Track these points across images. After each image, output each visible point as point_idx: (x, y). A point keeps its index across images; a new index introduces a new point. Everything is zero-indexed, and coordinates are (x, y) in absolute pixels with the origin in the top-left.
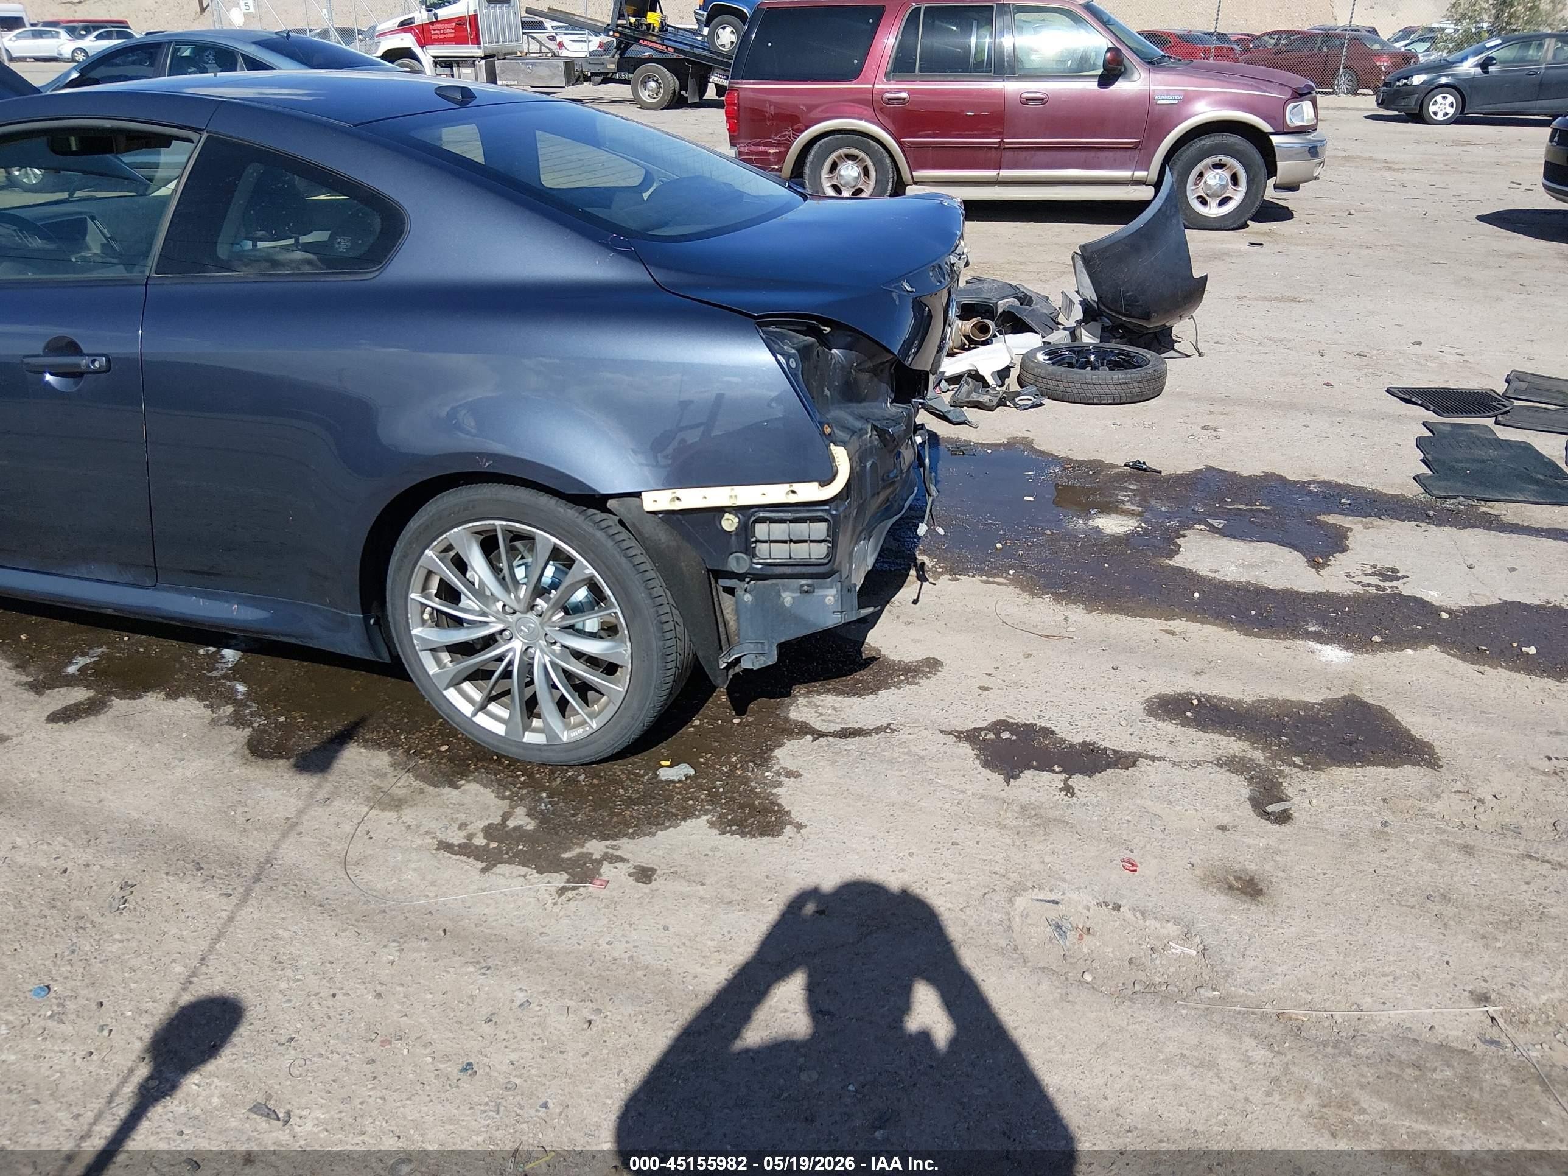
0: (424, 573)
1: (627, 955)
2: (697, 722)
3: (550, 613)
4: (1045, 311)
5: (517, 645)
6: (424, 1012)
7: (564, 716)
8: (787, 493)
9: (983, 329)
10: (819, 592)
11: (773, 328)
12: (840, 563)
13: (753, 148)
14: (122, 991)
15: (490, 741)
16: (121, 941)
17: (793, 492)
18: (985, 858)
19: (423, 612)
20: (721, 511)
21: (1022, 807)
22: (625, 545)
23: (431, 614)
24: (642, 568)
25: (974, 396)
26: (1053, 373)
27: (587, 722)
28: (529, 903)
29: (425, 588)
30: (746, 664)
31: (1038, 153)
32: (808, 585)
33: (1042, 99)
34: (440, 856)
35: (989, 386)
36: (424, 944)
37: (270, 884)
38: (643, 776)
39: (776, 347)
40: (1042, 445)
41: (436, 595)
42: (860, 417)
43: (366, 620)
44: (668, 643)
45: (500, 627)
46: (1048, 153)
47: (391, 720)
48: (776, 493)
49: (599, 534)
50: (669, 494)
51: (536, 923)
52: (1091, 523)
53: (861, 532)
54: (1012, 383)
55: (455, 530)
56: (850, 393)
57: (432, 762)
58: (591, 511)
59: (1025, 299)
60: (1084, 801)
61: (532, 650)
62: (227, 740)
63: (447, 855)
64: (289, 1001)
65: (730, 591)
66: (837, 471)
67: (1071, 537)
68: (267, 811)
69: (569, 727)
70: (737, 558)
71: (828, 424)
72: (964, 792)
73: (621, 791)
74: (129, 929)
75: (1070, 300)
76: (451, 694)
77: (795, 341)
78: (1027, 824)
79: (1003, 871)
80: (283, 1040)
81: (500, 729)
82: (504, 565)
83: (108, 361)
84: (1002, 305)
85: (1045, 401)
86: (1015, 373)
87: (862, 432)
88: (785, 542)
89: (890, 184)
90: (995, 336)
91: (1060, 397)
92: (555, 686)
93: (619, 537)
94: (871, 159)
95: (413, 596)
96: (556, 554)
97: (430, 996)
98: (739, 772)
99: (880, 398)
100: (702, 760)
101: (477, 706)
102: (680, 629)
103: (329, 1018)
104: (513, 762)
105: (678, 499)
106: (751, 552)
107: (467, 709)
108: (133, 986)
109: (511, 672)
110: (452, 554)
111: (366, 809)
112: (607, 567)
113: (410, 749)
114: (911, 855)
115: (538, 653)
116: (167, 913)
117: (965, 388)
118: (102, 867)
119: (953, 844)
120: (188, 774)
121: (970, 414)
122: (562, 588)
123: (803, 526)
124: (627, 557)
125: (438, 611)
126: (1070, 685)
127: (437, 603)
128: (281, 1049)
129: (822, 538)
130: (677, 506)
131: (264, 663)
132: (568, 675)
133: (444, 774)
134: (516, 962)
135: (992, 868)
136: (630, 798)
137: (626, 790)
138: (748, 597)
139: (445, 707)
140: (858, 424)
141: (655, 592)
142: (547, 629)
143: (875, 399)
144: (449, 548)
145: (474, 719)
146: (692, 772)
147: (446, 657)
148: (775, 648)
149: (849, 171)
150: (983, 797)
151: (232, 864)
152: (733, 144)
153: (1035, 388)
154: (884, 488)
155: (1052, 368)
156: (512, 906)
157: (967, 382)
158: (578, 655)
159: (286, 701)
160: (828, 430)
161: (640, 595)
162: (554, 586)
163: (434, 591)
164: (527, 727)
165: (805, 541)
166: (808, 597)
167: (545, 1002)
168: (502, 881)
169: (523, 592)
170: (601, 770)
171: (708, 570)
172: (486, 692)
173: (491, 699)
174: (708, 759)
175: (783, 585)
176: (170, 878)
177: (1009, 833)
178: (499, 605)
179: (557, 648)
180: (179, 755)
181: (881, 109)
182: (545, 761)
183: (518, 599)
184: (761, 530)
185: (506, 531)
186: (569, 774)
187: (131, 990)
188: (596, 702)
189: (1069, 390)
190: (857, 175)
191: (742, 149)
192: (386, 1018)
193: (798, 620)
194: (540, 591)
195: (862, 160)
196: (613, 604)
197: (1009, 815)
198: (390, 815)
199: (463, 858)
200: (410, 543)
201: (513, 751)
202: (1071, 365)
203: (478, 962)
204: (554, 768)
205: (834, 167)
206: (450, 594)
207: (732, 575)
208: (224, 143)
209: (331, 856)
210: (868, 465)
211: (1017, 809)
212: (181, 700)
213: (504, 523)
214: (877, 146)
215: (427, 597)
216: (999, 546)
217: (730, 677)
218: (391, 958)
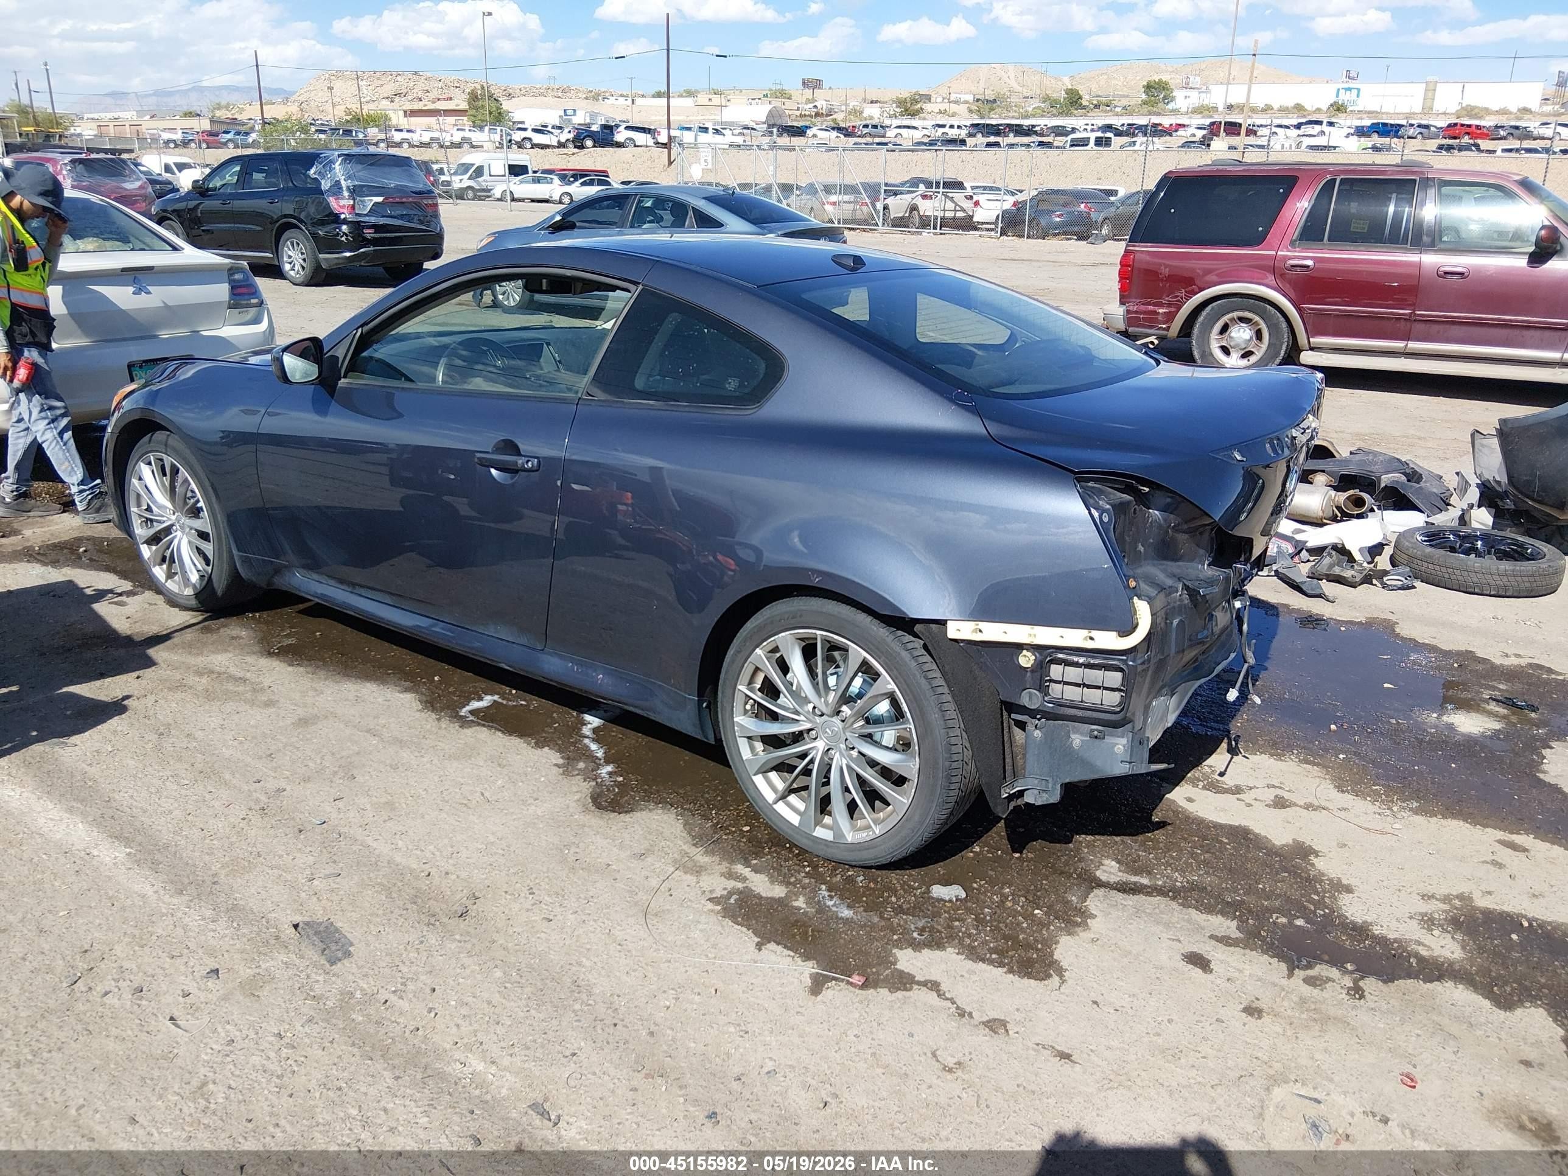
0: (751, 669)
1: (870, 1051)
2: (977, 849)
3: (852, 720)
4: (1435, 490)
5: (820, 745)
6: (686, 1057)
7: (852, 818)
8: (1085, 639)
9: (1359, 502)
10: (1109, 740)
11: (1091, 484)
12: (1133, 714)
13: (1143, 307)
14: (452, 982)
15: (785, 828)
16: (460, 941)
17: (1091, 638)
18: (1248, 1040)
19: (746, 703)
20: (1020, 647)
21: (1301, 998)
22: (926, 667)
23: (752, 706)
24: (940, 690)
25: (1337, 570)
26: (1429, 556)
27: (870, 827)
28: (793, 983)
29: (751, 682)
30: (1029, 798)
31: (1453, 327)
32: (1099, 731)
33: (1461, 274)
34: (724, 923)
35: (1355, 561)
36: (697, 998)
37: (584, 918)
38: (917, 889)
39: (1092, 501)
40: (1405, 630)
41: (759, 690)
42: (1173, 576)
43: (700, 703)
44: (954, 765)
45: (808, 726)
46: (1464, 328)
47: (707, 796)
48: (1074, 637)
49: (905, 654)
50: (972, 625)
51: (795, 1002)
52: (1445, 718)
53: (1162, 687)
54: (1383, 562)
55: (783, 634)
56: (1166, 551)
57: (734, 839)
58: (900, 633)
59: (1414, 476)
60: (1373, 1005)
61: (833, 752)
62: (575, 789)
63: (730, 923)
64: (579, 1021)
65: (1022, 725)
66: (1137, 624)
67: (1421, 728)
68: (593, 855)
69: (855, 829)
70: (1031, 694)
71: (1134, 578)
72: (1241, 971)
73: (894, 899)
74: (468, 933)
75: (1467, 482)
76: (759, 780)
77: (1112, 497)
78: (1304, 1016)
79: (1266, 1058)
80: (568, 1053)
81: (795, 819)
82: (819, 671)
83: (539, 463)
84: (1386, 480)
85: (1418, 584)
86: (1388, 551)
87: (1172, 590)
88: (1078, 685)
89: (1284, 348)
90: (1372, 510)
91: (1436, 581)
92: (847, 790)
93: (922, 660)
94: (1266, 323)
95: (740, 687)
96: (865, 668)
97: (693, 1045)
98: (1009, 904)
99: (1197, 560)
100: (975, 885)
101: (779, 794)
102: (968, 754)
103: (608, 1043)
104: (803, 851)
105: (980, 631)
106: (1044, 690)
107: (770, 796)
108: (461, 980)
109: (811, 770)
110: (778, 655)
111: (672, 869)
112: (908, 685)
113: (718, 823)
114: (1170, 1021)
115: (837, 755)
116: (499, 925)
117: (1327, 561)
118: (458, 877)
119: (1217, 1020)
120: (539, 812)
121: (1327, 587)
122: (865, 699)
123: (1099, 673)
124: (926, 678)
125: (759, 704)
126: (1385, 884)
127: (758, 697)
128: (565, 1060)
129: (1115, 687)
130: (978, 637)
131: (616, 731)
132: (861, 781)
133: (742, 851)
134: (772, 1033)
135: (1255, 1052)
136: (900, 907)
137: (898, 899)
138: (1037, 733)
139: (752, 791)
140: (1169, 582)
141: (948, 715)
142: (848, 734)
143: (1192, 560)
144: (776, 650)
145: (775, 806)
146: (964, 895)
147: (759, 746)
148: (1058, 787)
149: (1241, 334)
150: (1259, 980)
151: (557, 894)
152: (1122, 303)
153: (1408, 569)
154: (1191, 646)
155: (1430, 550)
156: (777, 981)
157: (1330, 555)
158: (872, 763)
159: (627, 764)
160: (1133, 584)
161: (934, 716)
162: (860, 696)
163: (758, 686)
164: (818, 823)
165: (1098, 687)
166: (1097, 741)
167: (790, 1075)
168: (773, 957)
169: (832, 697)
170: (878, 876)
171: (1002, 702)
172: (788, 783)
173: (791, 791)
174: (981, 886)
175: (1074, 727)
176: (508, 897)
177: (1282, 1022)
178: (810, 706)
179: (854, 753)
180: (535, 795)
181: (1282, 275)
182: (829, 856)
183: (826, 703)
184: (1056, 671)
185: (825, 640)
186: (850, 873)
187: (458, 984)
188: (881, 810)
189: (1447, 576)
190: (1248, 337)
191: (1131, 308)
192: (654, 1055)
193: (1085, 763)
194: (846, 699)
195: (1256, 323)
196: (908, 720)
197: (1286, 1004)
198: (691, 879)
199: (744, 929)
200: (745, 640)
201: (804, 843)
202: (1453, 550)
203: (739, 1025)
204: (839, 864)
205: (1225, 329)
206: (770, 690)
207: (1024, 710)
208: (653, 294)
209: (636, 904)
210: (1175, 622)
211: (1295, 999)
212: (546, 749)
213: (824, 633)
214: (1273, 310)
215: (752, 690)
216: (1333, 727)
217: (1011, 808)
218: (668, 1003)
